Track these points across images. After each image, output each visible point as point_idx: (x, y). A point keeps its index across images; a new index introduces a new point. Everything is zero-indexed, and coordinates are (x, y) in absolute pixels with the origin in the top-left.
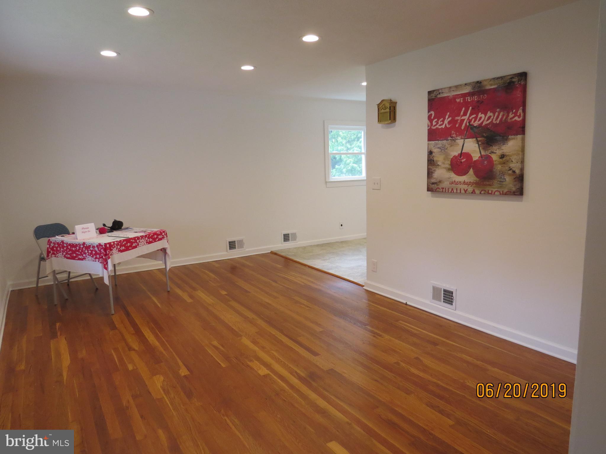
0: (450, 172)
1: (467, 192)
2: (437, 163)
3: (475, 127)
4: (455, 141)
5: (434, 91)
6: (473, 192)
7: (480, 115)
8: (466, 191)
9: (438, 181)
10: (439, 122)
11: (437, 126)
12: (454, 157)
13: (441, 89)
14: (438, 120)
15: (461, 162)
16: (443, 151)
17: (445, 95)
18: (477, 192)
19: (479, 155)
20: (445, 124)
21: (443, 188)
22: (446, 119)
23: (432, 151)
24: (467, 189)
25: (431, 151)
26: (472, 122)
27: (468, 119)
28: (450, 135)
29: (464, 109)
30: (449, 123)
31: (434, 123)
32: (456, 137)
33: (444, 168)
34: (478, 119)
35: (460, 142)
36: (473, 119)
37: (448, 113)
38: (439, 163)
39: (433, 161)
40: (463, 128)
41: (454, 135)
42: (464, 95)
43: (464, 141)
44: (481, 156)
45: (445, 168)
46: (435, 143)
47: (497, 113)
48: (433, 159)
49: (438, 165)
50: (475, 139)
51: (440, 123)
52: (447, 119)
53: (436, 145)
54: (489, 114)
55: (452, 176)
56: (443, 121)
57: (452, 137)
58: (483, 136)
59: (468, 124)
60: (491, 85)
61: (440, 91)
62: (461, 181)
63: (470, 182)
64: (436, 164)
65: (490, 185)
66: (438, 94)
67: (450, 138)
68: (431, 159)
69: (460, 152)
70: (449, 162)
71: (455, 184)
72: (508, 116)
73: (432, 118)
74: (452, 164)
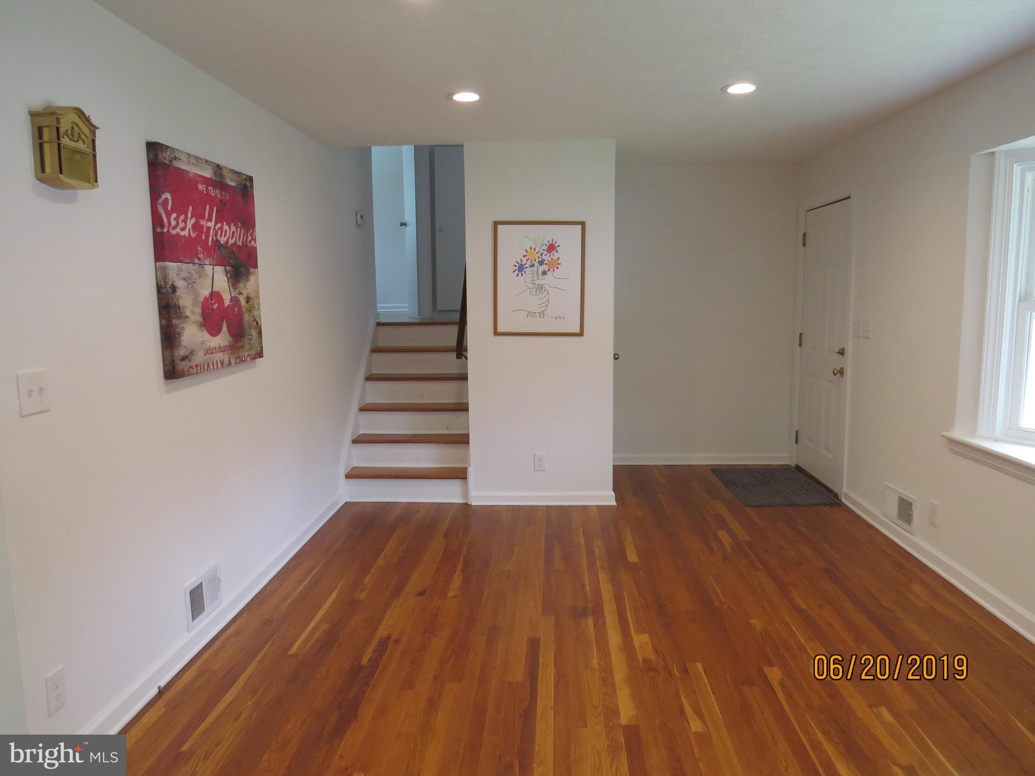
0: (203, 330)
1: (224, 365)
2: (184, 312)
3: (222, 245)
4: (203, 268)
5: (167, 147)
6: (230, 364)
7: (226, 227)
8: (222, 363)
9: (189, 352)
10: (180, 222)
11: (178, 230)
12: (205, 299)
13: (178, 150)
14: (178, 217)
15: (213, 309)
16: (190, 286)
17: (184, 167)
18: (233, 361)
19: (230, 297)
20: (188, 228)
21: (197, 366)
22: (189, 219)
23: (175, 284)
24: (223, 360)
25: (173, 284)
26: (218, 237)
27: (214, 229)
28: (196, 255)
29: (208, 207)
30: (193, 226)
31: (173, 223)
32: (204, 259)
33: (194, 323)
34: (224, 232)
35: (208, 269)
36: (219, 231)
37: (191, 207)
38: (188, 313)
39: (179, 307)
40: (210, 244)
41: (201, 256)
42: (207, 181)
43: (213, 269)
44: (231, 300)
45: (196, 322)
46: (178, 266)
47: (239, 229)
48: (179, 303)
49: (187, 317)
50: (223, 268)
51: (182, 225)
52: (191, 219)
53: (179, 272)
54: (233, 228)
55: (205, 339)
56: (185, 221)
57: (199, 259)
58: (230, 265)
59: (214, 238)
60: (231, 180)
61: (176, 154)
62: (216, 346)
63: (225, 346)
64: (183, 315)
65: (242, 347)
66: (173, 158)
67: (196, 261)
68: (175, 304)
69: (211, 291)
70: (199, 310)
71: (211, 354)
72: (247, 238)
73: (169, 208)
74: (204, 315)
